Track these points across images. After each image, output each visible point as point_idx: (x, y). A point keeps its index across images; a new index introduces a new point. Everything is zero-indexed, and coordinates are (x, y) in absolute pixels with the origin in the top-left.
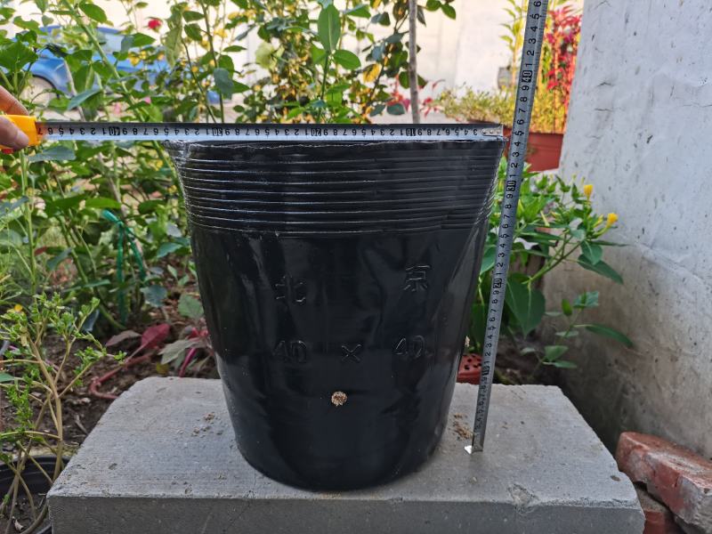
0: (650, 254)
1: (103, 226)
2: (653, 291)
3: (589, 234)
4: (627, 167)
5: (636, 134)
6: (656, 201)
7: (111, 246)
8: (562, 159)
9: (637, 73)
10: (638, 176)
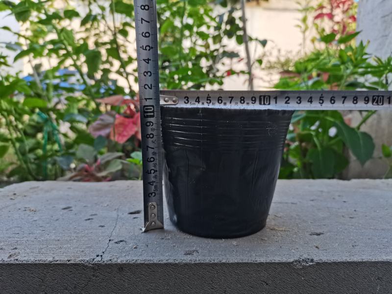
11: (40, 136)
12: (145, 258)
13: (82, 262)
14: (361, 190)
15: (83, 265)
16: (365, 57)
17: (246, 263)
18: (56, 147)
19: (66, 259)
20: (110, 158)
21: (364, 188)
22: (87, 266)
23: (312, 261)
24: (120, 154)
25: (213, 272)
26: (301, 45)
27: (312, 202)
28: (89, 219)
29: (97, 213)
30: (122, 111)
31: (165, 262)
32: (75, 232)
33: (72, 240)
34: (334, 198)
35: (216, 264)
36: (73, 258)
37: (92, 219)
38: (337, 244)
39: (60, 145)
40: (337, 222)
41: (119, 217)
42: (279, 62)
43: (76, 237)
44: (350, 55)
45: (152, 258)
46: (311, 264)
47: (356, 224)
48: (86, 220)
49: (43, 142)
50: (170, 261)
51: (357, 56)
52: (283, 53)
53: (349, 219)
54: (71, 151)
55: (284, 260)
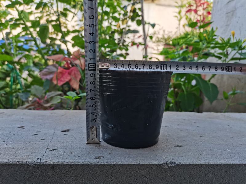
11: (8, 79)
12: (68, 161)
13: (27, 163)
14: (208, 119)
15: (28, 165)
16: (214, 37)
17: (133, 164)
18: (19, 86)
19: (17, 161)
20: (53, 95)
21: (210, 118)
22: (30, 165)
23: (174, 163)
24: (60, 93)
25: (112, 170)
26: (177, 28)
27: (177, 126)
28: (35, 135)
29: (41, 131)
30: (62, 65)
31: (81, 163)
32: (25, 143)
33: (22, 148)
34: (191, 124)
35: (114, 165)
36: (21, 160)
37: (37, 135)
38: (191, 153)
39: (21, 85)
40: (192, 139)
41: (55, 133)
42: (164, 38)
43: (25, 146)
44: (205, 36)
45: (73, 161)
46: (174, 165)
47: (204, 141)
48: (33, 135)
49: (10, 83)
50: (85, 163)
51: (209, 37)
52: (166, 32)
53: (199, 137)
54: (28, 89)
55: (157, 163)
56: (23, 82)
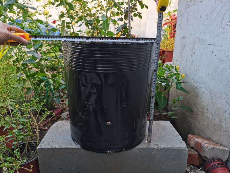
0: (196, 85)
1: (42, 81)
2: (197, 95)
3: (178, 80)
4: (189, 61)
5: (191, 52)
6: (197, 70)
7: (44, 87)
8: (173, 59)
9: (191, 35)
10: (192, 64)
56: (52, 87)
